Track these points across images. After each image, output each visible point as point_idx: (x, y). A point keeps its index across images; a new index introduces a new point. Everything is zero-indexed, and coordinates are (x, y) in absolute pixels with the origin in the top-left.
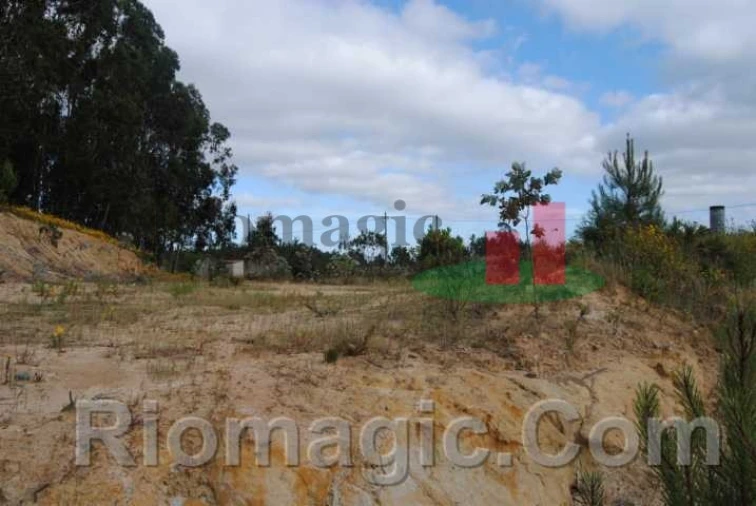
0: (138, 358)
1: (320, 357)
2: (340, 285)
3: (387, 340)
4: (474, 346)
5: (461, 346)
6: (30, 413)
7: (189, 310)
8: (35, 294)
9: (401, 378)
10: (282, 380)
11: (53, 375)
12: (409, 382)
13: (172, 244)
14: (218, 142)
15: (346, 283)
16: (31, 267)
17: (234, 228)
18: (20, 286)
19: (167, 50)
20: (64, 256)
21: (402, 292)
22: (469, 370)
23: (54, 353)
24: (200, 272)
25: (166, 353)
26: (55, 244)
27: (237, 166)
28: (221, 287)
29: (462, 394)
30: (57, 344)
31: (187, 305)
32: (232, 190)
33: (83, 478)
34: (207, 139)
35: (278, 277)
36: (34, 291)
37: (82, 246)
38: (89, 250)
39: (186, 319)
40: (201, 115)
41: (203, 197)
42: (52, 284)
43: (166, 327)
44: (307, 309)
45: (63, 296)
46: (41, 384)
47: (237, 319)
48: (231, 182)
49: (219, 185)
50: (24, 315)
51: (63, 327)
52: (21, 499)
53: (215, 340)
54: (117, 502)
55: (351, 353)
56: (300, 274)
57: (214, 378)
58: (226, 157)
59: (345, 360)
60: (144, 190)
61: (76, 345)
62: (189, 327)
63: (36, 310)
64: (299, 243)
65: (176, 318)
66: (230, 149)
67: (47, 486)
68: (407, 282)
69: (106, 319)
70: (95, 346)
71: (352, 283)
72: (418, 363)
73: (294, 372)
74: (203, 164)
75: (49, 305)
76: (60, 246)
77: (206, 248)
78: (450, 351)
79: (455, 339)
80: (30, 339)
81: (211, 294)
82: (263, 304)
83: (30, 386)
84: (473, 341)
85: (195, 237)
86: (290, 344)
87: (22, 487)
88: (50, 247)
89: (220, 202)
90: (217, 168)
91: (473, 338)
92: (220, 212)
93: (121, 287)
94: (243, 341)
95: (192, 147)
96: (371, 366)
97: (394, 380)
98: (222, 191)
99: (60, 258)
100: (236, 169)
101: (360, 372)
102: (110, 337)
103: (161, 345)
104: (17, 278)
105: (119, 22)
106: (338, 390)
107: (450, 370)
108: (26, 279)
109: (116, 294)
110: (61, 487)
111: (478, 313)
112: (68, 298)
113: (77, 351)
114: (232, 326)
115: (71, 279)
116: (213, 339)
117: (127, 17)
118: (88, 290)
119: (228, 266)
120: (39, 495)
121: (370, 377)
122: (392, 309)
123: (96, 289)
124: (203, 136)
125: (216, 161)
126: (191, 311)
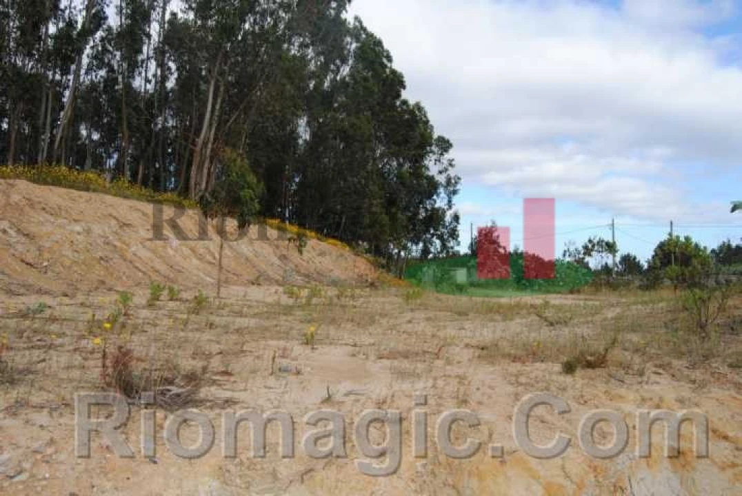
0: (381, 358)
1: (557, 367)
2: (566, 294)
3: (626, 353)
4: (731, 366)
5: (714, 365)
6: (294, 403)
7: (420, 315)
8: (286, 296)
9: (647, 395)
10: (520, 388)
11: (309, 369)
12: (656, 400)
13: (399, 252)
14: (442, 154)
15: (571, 292)
16: (281, 272)
17: (458, 236)
18: (273, 289)
19: (394, 72)
20: (308, 262)
21: (635, 303)
22: (727, 393)
23: (308, 350)
24: (426, 279)
25: (406, 355)
26: (300, 252)
27: (459, 176)
28: (448, 293)
29: (720, 419)
30: (309, 341)
31: (418, 309)
32: (455, 199)
33: (341, 467)
34: (431, 152)
35: (501, 284)
36: (285, 293)
37: (322, 254)
38: (328, 257)
39: (418, 323)
40: (426, 130)
41: (429, 207)
42: (300, 287)
43: (402, 330)
44: (537, 318)
45: (309, 298)
46: (300, 376)
47: (467, 325)
48: (455, 192)
49: (443, 195)
50: (279, 314)
51: (314, 326)
52: (291, 478)
53: (450, 345)
54: (373, 493)
55: (590, 365)
56: (524, 282)
57: (454, 382)
58: (450, 168)
59: (583, 372)
60: (375, 202)
61: (325, 344)
62: (423, 331)
63: (288, 310)
64: (519, 251)
65: (410, 322)
66: (453, 160)
67: (311, 470)
68: (640, 292)
69: (348, 320)
70: (341, 344)
71: (579, 292)
72: (665, 380)
73: (532, 381)
74: (428, 176)
75: (299, 306)
76: (305, 253)
77: (431, 256)
78: (703, 371)
79: (706, 357)
80: (287, 335)
81: (439, 300)
82: (492, 311)
83: (292, 378)
84: (729, 360)
85: (421, 245)
86: (524, 353)
87: (291, 469)
88: (296, 254)
89: (444, 212)
90: (441, 179)
91: (729, 356)
92: (444, 221)
93: (358, 291)
94: (478, 347)
95: (417, 161)
96: (613, 380)
97: (639, 398)
98: (446, 201)
99: (305, 264)
100: (459, 178)
101: (601, 387)
102: (353, 337)
103: (401, 347)
104: (270, 280)
105: (352, 50)
106: (580, 403)
107: (705, 390)
108: (278, 283)
109: (353, 297)
110: (323, 473)
111: (732, 329)
112: (314, 301)
113: (326, 349)
114: (463, 331)
115: (314, 283)
116: (446, 343)
117: (359, 45)
118: (329, 293)
119: (452, 273)
120: (305, 477)
121: (613, 392)
122: (630, 321)
123: (337, 293)
124: (428, 148)
125: (440, 172)
126: (423, 316)
